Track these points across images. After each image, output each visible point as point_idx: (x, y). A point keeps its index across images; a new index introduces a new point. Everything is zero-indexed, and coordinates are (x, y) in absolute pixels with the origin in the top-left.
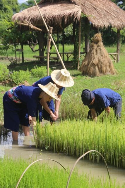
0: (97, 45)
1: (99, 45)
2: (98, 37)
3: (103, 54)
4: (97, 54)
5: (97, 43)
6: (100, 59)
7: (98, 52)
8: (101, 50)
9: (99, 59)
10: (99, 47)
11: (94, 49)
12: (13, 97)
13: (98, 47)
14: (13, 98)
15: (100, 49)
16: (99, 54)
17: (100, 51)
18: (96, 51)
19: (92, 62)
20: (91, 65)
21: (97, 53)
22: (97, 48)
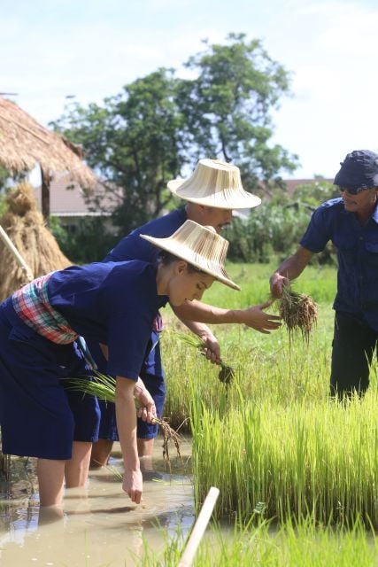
0: (23, 219)
1: (31, 221)
2: (26, 195)
3: (48, 249)
4: (27, 248)
5: (22, 214)
6: (40, 265)
7: (30, 242)
8: (40, 237)
9: (37, 263)
10: (32, 227)
11: (16, 232)
12: (39, 319)
13: (28, 224)
14: (40, 321)
15: (36, 232)
16: (34, 250)
17: (37, 238)
18: (24, 237)
19: (13, 272)
20: (11, 285)
21: (28, 245)
22: (27, 229)
